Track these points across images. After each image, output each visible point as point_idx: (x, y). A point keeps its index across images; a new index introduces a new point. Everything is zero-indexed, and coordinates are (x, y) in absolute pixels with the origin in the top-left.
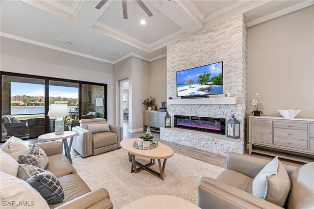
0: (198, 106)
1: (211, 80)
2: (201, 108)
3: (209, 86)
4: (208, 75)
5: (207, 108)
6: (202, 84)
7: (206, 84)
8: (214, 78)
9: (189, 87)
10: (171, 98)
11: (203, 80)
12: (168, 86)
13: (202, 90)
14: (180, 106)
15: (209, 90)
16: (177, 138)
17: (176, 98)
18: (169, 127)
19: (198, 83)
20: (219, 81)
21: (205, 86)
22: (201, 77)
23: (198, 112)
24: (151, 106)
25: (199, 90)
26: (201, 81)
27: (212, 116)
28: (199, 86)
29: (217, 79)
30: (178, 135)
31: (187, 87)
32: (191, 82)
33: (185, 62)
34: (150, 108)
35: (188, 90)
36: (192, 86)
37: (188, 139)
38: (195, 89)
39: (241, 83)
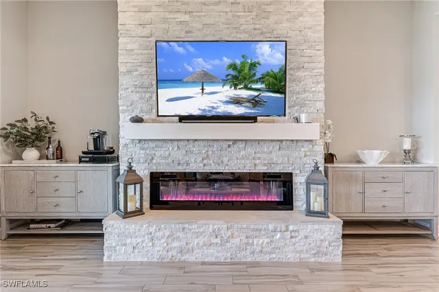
0: (225, 145)
1: (261, 80)
2: (234, 148)
3: (256, 93)
4: (253, 66)
5: (250, 150)
6: (235, 86)
7: (246, 88)
8: (268, 74)
9: (198, 89)
10: (137, 120)
11: (239, 77)
12: (124, 81)
13: (237, 101)
14: (169, 145)
15: (255, 102)
16: (176, 244)
17: (154, 121)
18: (139, 212)
19: (224, 82)
20: (278, 83)
21: (245, 94)
22: (233, 67)
23: (225, 159)
24: (37, 147)
25: (228, 102)
26: (235, 77)
27: (262, 169)
28: (228, 91)
29: (275, 78)
30: (181, 235)
31: (194, 90)
32: (205, 79)
33: (186, 18)
34: (31, 154)
35: (197, 100)
36: (208, 89)
37: (215, 241)
38: (219, 97)
39: (322, 96)
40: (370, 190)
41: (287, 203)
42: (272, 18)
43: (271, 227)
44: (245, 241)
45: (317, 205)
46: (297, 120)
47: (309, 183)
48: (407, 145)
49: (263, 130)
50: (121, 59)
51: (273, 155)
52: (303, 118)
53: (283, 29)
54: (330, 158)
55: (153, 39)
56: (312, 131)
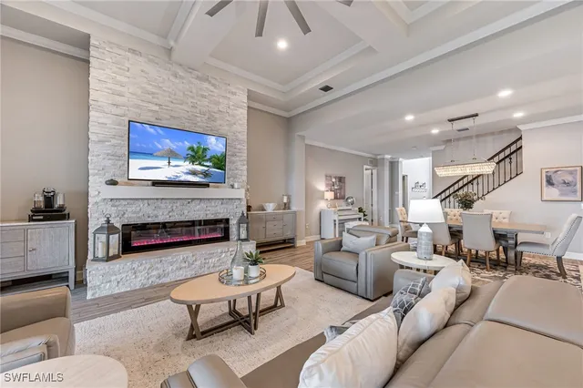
0: (186, 202)
1: (210, 160)
2: (192, 204)
3: (206, 169)
4: (205, 150)
5: (203, 205)
6: (193, 162)
7: (200, 164)
8: (214, 157)
9: (166, 162)
11: (196, 156)
13: (194, 173)
15: (206, 174)
19: (186, 159)
20: (220, 163)
21: (199, 168)
22: (192, 149)
23: (186, 212)
25: (187, 173)
26: (193, 156)
27: (212, 217)
28: (187, 166)
29: (218, 159)
31: (162, 163)
32: (171, 155)
35: (164, 170)
36: (173, 163)
38: (181, 169)
39: (245, 173)
40: (270, 225)
41: (226, 238)
42: (219, 122)
43: (219, 251)
44: (204, 261)
45: (243, 236)
46: (233, 187)
47: (239, 223)
48: (285, 201)
49: (210, 192)
50: (92, 129)
51: (218, 208)
52: (236, 186)
53: (225, 130)
54: (249, 208)
55: (127, 119)
56: (241, 193)
